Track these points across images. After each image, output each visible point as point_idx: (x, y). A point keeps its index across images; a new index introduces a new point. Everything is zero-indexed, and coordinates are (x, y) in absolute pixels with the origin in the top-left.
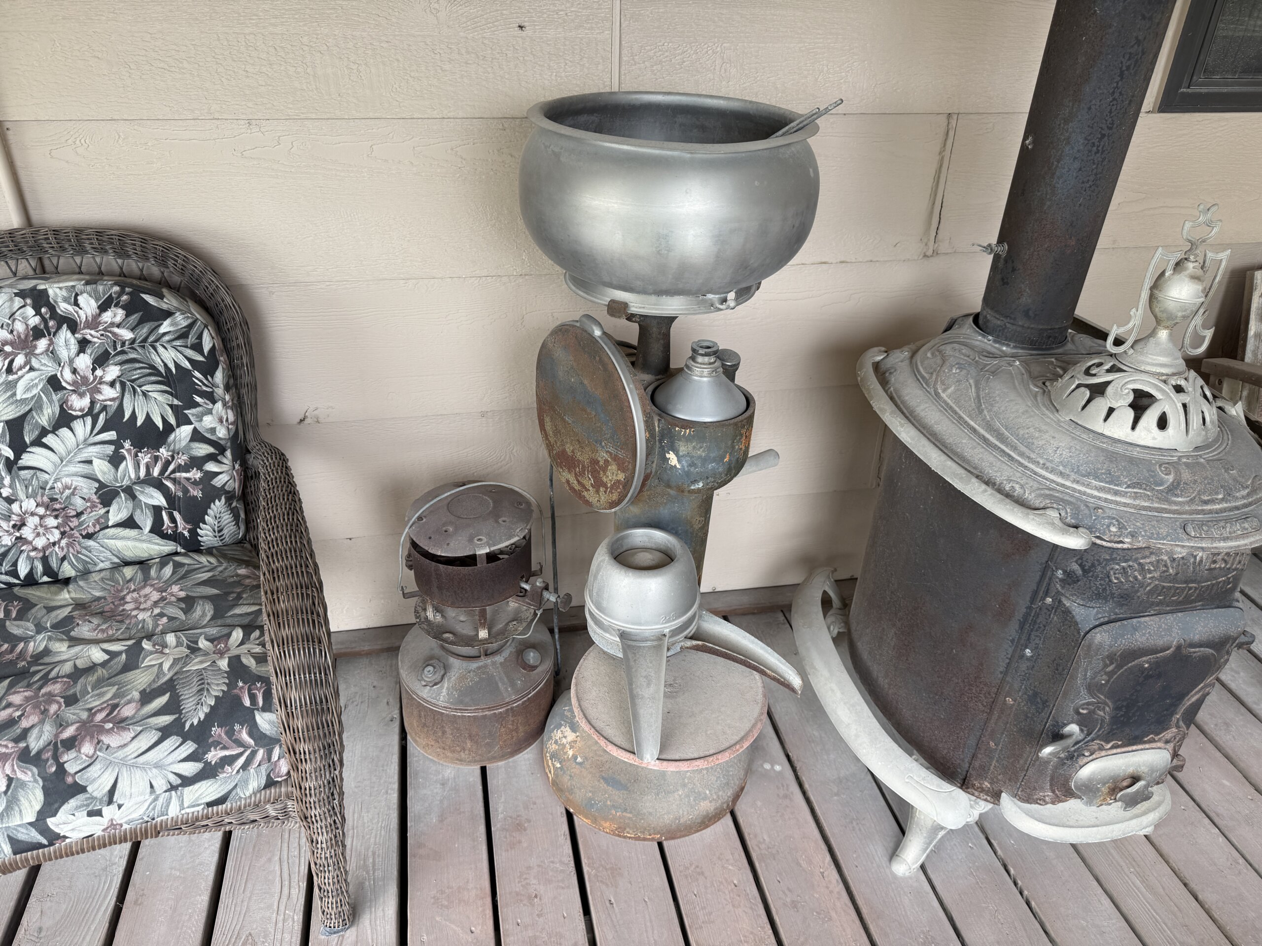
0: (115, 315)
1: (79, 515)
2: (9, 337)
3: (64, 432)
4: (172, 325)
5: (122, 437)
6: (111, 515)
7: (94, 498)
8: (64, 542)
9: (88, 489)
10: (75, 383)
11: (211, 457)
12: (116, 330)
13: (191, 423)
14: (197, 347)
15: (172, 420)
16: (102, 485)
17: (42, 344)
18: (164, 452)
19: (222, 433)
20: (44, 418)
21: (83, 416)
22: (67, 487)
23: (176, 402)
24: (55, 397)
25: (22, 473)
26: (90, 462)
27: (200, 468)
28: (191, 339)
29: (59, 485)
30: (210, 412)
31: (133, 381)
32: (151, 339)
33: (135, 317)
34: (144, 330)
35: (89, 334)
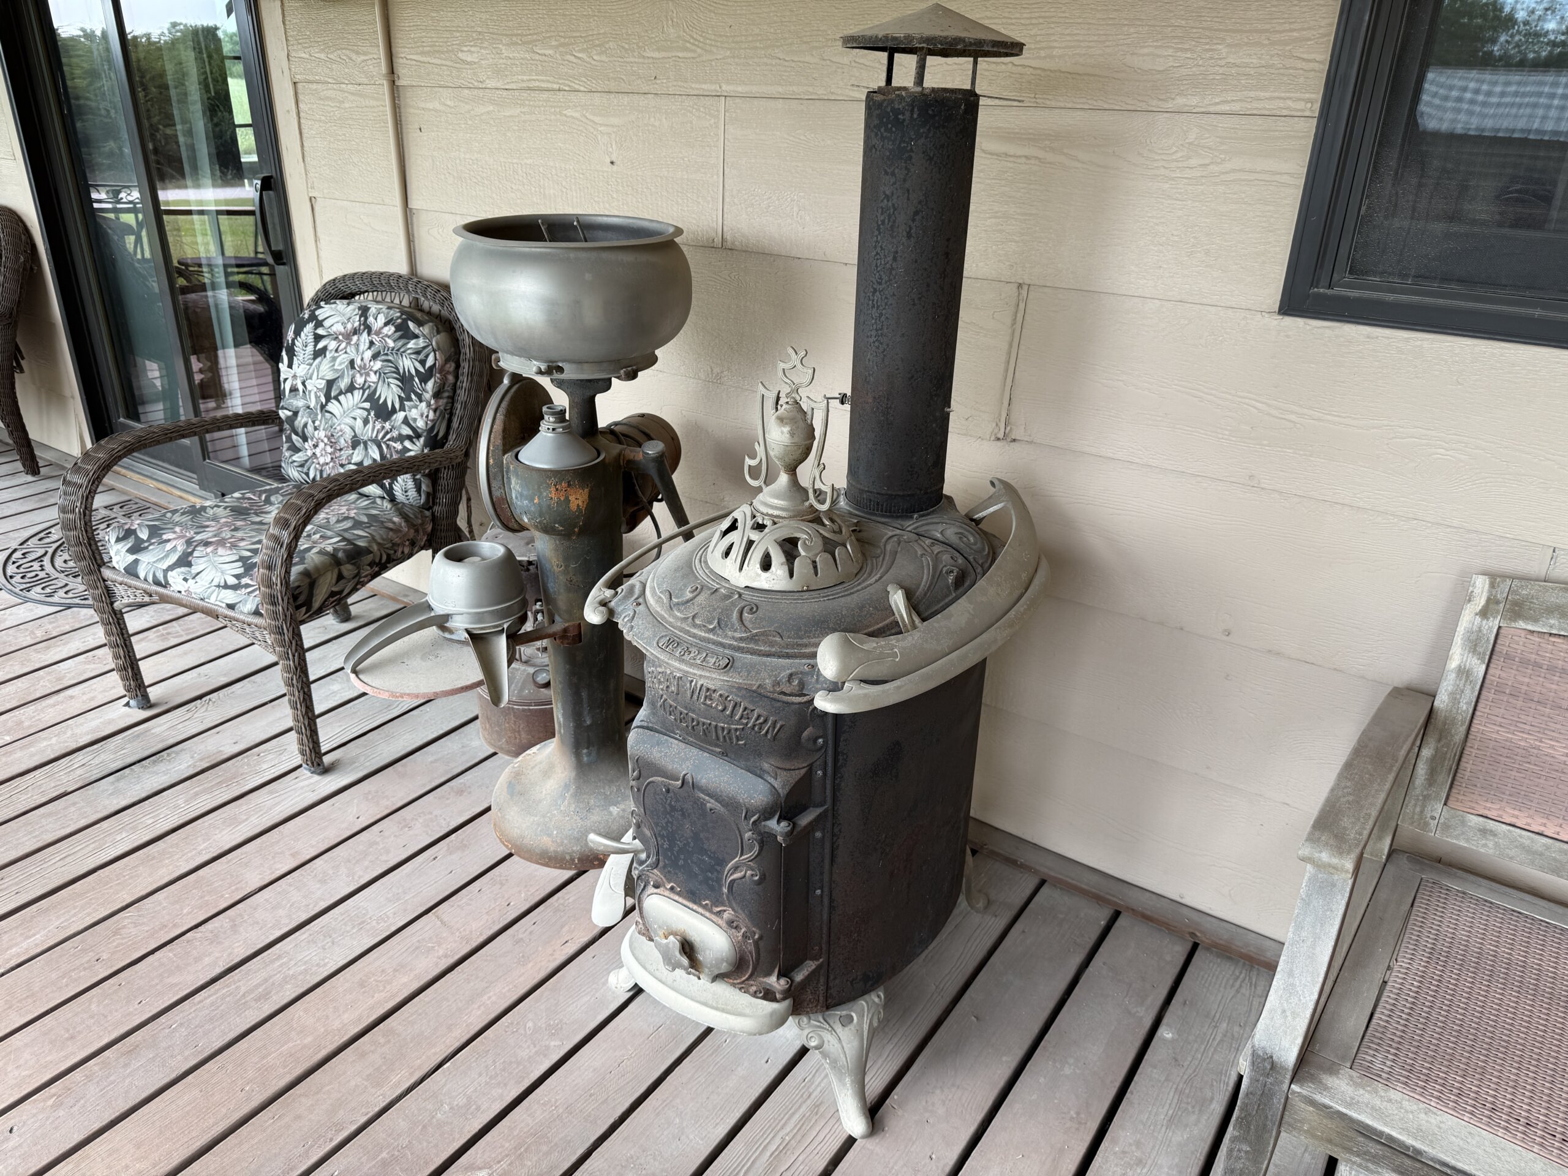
0: (390, 330)
1: (341, 450)
2: (343, 330)
3: (349, 395)
4: (415, 344)
5: (372, 408)
6: (354, 455)
7: (350, 441)
8: (331, 464)
9: (349, 434)
10: (360, 367)
11: (409, 438)
12: (387, 339)
13: (405, 411)
14: (423, 362)
15: (397, 406)
16: (355, 436)
17: (355, 338)
18: (387, 425)
19: (420, 424)
20: (343, 384)
21: (359, 389)
22: (341, 431)
23: (403, 395)
24: (351, 373)
25: (327, 414)
26: (355, 419)
27: (402, 443)
28: (422, 356)
29: (338, 428)
30: (416, 407)
31: (385, 374)
32: (402, 350)
33: (399, 334)
34: (400, 343)
35: (375, 338)
